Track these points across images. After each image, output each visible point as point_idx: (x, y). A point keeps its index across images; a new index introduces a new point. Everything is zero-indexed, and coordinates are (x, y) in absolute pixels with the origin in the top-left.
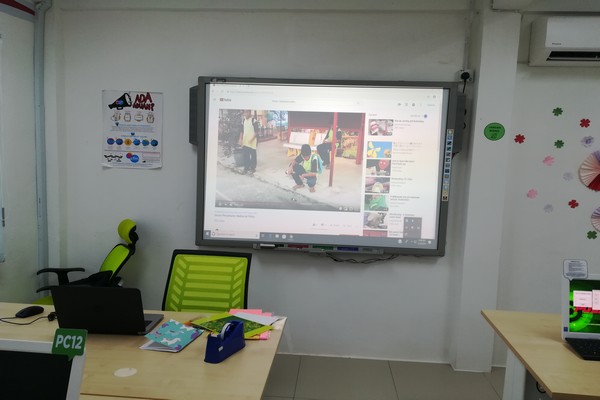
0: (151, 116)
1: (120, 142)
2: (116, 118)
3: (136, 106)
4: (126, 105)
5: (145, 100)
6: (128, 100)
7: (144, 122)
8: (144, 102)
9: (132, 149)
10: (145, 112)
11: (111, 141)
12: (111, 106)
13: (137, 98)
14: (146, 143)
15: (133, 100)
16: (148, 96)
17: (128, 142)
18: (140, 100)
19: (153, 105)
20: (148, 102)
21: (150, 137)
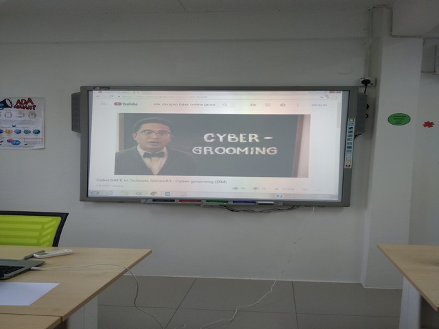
0: (33, 114)
5: (26, 103)
6: (8, 103)
9: (14, 137)
10: (25, 111)
14: (27, 132)
15: (14, 103)
17: (8, 132)
18: (21, 103)
20: (30, 104)
21: (31, 128)
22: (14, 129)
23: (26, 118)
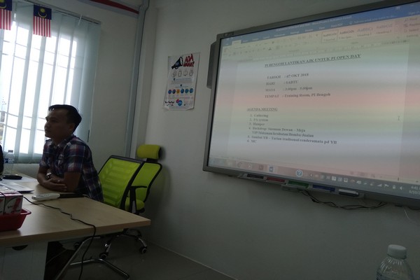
0: (192, 71)
1: (174, 92)
2: (174, 75)
3: (185, 65)
4: (180, 65)
6: (181, 61)
7: (188, 76)
8: (189, 62)
9: (180, 96)
10: (188, 68)
11: (170, 92)
12: (173, 67)
13: (186, 60)
14: (187, 91)
15: (184, 61)
16: (192, 57)
17: (178, 92)
19: (194, 63)
20: (191, 61)
21: (190, 86)
22: (181, 89)
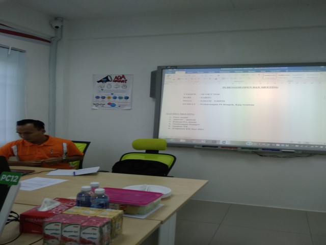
0: (125, 85)
1: (103, 98)
2: (102, 87)
4: (108, 81)
5: (121, 78)
6: (109, 78)
9: (112, 101)
10: (120, 84)
11: (98, 97)
12: (98, 82)
14: (120, 98)
15: (113, 78)
17: (109, 98)
18: (117, 78)
20: (123, 79)
21: (123, 95)
22: (112, 96)
23: (121, 89)
